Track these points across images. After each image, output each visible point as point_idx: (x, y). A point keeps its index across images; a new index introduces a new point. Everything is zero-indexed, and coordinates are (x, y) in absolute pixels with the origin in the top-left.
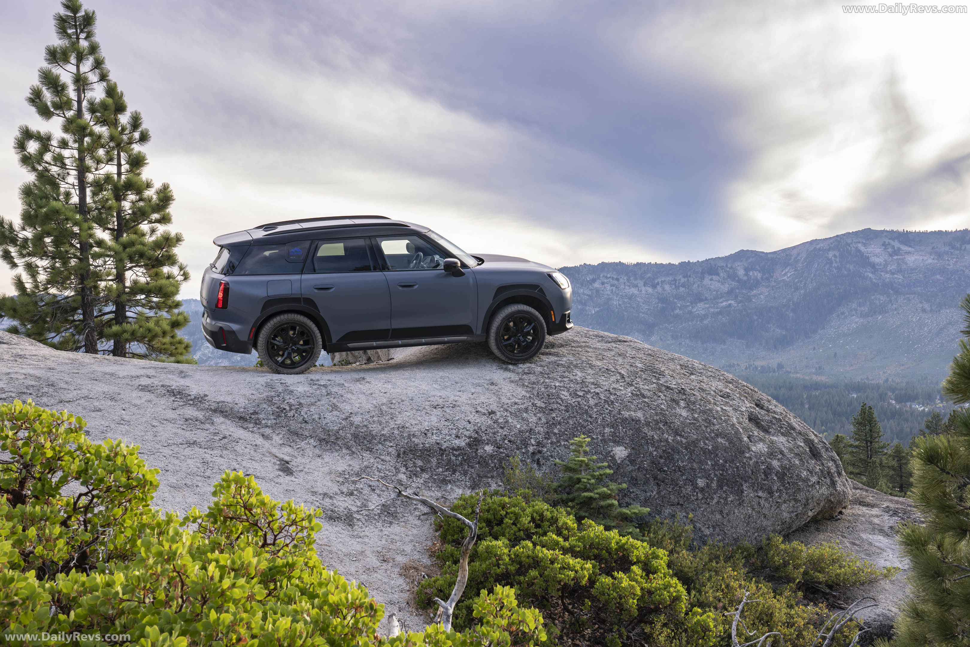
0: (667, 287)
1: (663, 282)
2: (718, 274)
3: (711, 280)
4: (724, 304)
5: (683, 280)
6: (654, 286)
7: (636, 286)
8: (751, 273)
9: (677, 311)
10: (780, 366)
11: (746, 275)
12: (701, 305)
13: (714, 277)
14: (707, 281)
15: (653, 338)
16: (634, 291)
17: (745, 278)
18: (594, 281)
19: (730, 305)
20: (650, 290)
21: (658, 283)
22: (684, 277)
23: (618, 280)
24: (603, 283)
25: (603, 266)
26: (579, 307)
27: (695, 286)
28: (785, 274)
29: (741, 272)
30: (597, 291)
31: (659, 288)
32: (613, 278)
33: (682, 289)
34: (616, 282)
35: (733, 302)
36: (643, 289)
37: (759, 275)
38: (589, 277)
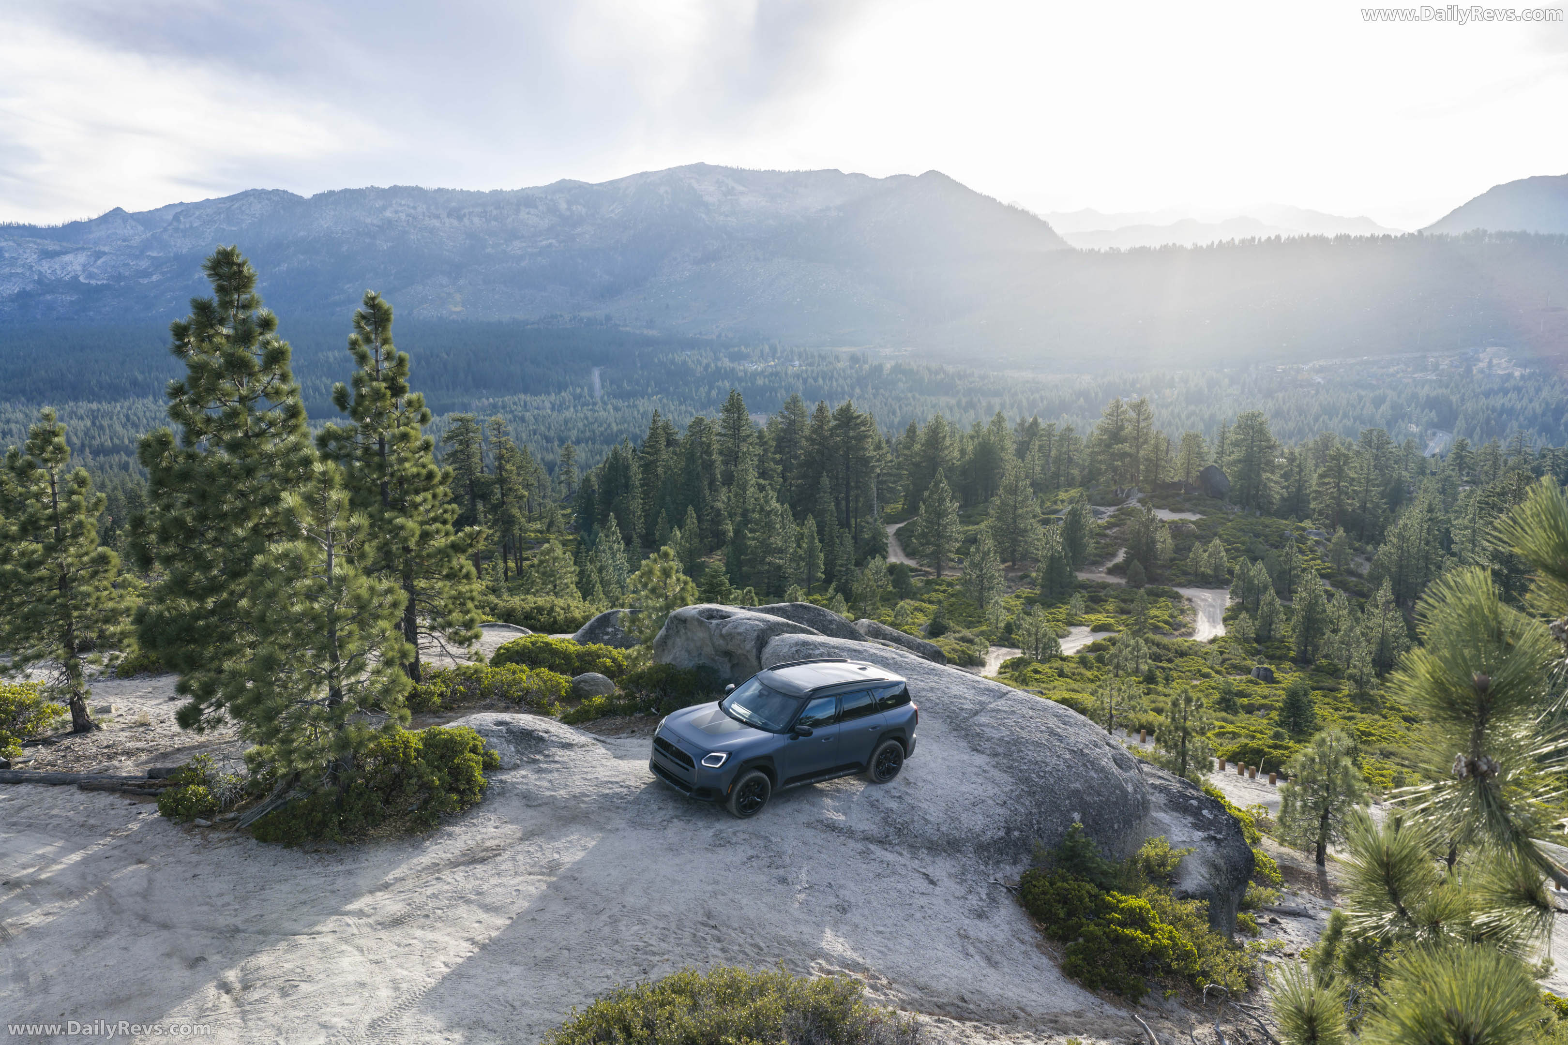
0: (476, 220)
1: (470, 213)
2: (536, 207)
3: (528, 213)
4: (544, 243)
5: (495, 212)
6: (460, 218)
7: (438, 217)
8: (574, 208)
9: (489, 250)
10: (608, 318)
11: (569, 209)
12: (517, 244)
13: (532, 211)
14: (523, 215)
15: (461, 282)
16: (436, 223)
17: (568, 213)
18: (384, 208)
19: (550, 245)
20: (455, 223)
21: (465, 215)
22: (496, 208)
23: (415, 208)
24: (396, 212)
25: (395, 191)
26: (367, 240)
27: (510, 220)
28: (613, 211)
29: (563, 206)
30: (390, 222)
31: (466, 220)
32: (408, 206)
33: (494, 223)
34: (412, 211)
35: (554, 241)
36: (447, 220)
37: (584, 211)
38: (379, 204)
